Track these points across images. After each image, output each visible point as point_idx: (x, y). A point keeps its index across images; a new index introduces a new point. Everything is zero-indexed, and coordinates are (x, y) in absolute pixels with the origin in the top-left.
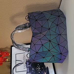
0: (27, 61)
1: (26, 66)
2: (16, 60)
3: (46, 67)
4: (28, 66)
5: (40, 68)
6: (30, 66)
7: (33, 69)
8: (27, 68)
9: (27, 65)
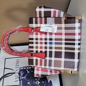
0: (21, 70)
1: (18, 78)
2: (5, 68)
3: (49, 81)
4: (22, 78)
5: (39, 83)
6: (25, 78)
7: (28, 83)
8: (20, 81)
9: (20, 76)
